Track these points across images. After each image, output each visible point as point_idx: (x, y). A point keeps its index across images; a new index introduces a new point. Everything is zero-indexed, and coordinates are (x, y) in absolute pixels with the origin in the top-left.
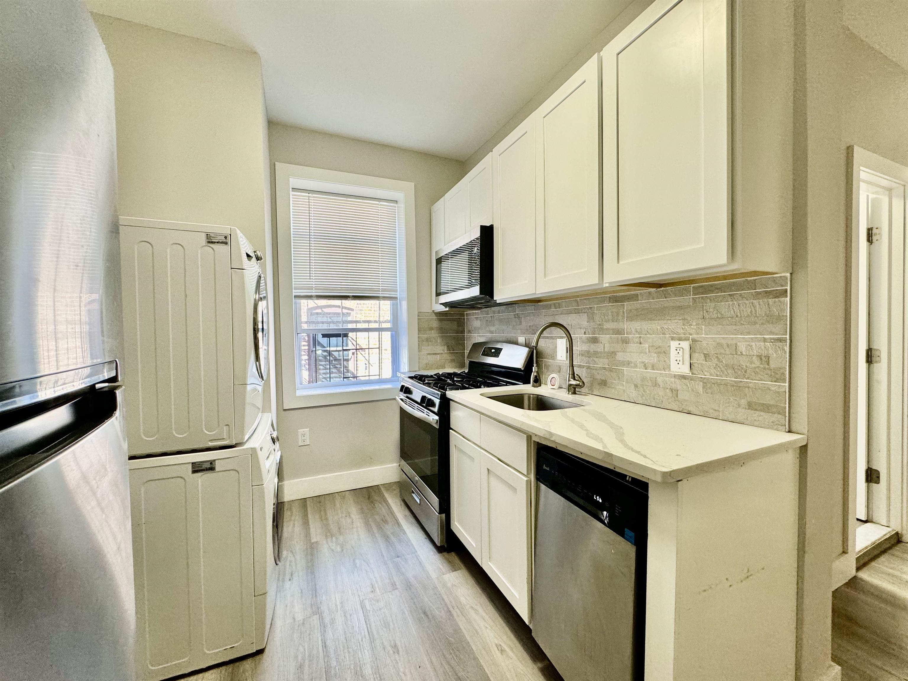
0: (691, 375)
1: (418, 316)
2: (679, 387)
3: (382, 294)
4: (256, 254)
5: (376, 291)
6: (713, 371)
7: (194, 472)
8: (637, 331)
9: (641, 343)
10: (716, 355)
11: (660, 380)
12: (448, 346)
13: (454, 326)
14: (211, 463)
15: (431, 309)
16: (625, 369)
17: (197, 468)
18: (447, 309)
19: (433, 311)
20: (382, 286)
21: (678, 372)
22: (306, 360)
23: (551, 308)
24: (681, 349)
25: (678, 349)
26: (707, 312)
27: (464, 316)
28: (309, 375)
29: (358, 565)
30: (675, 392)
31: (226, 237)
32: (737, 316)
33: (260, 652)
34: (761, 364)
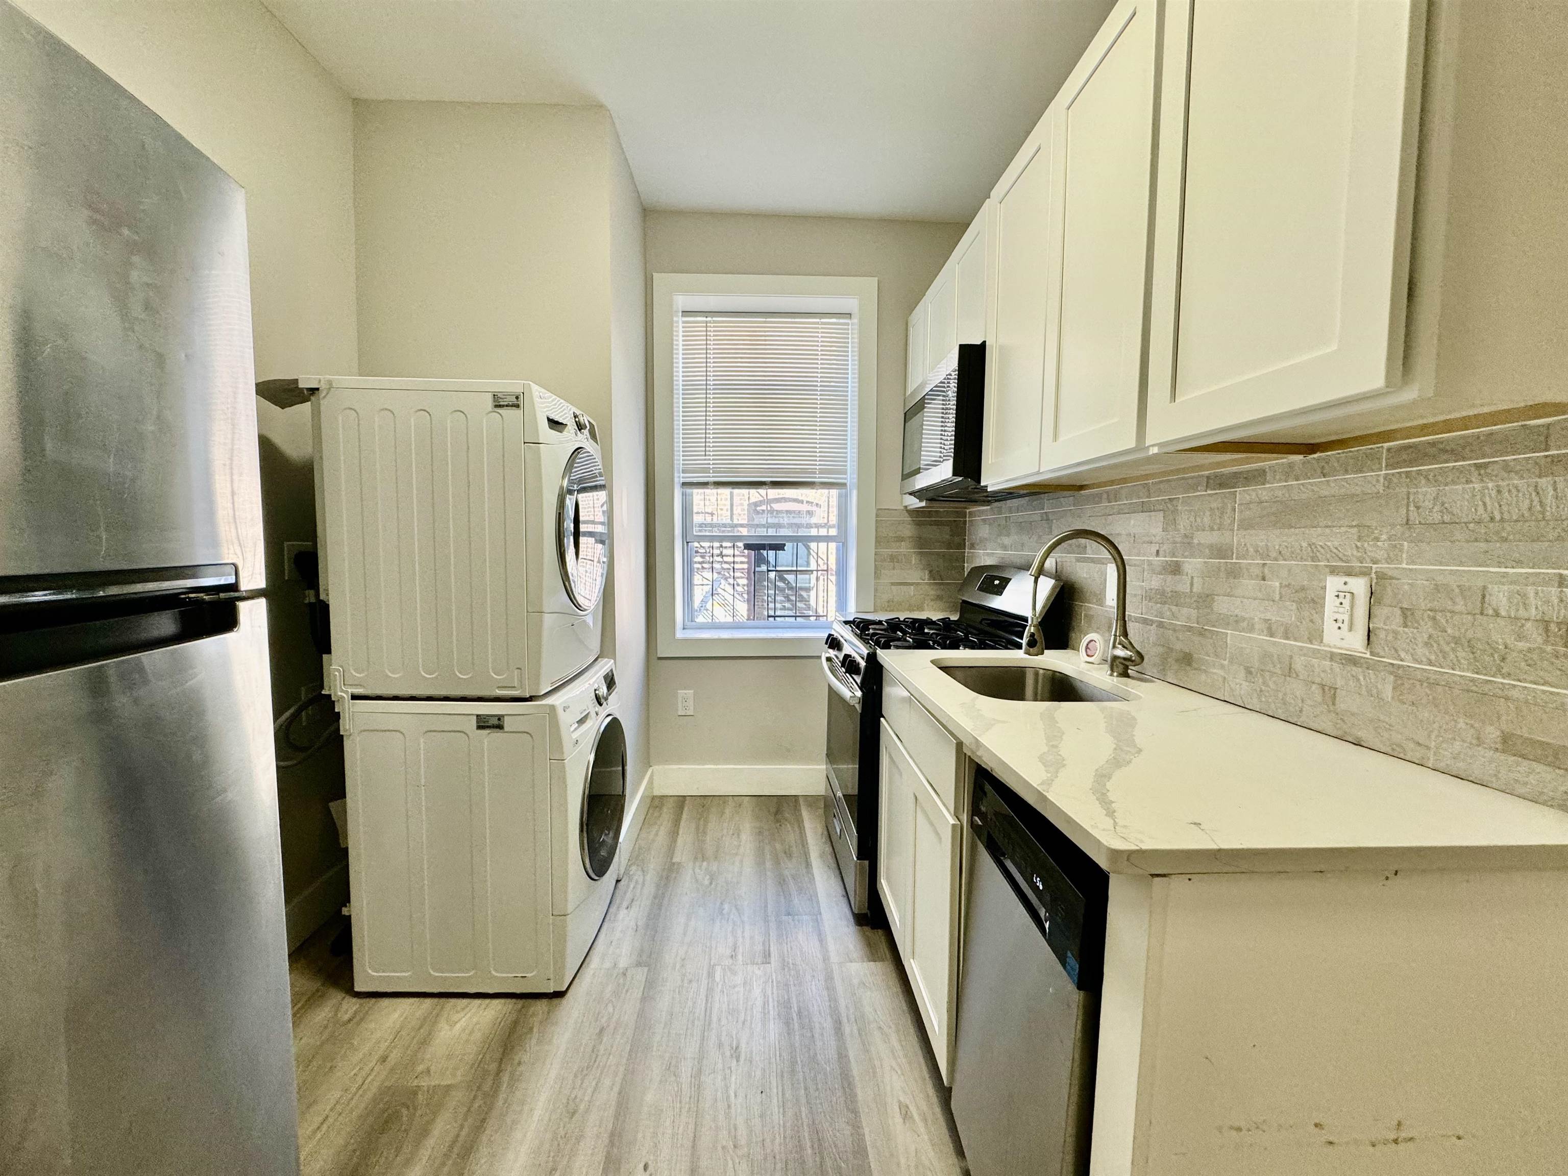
0: (1368, 656)
1: (877, 516)
2: (1340, 683)
3: (819, 478)
4: (577, 419)
5: (811, 473)
6: (1421, 651)
7: (479, 727)
8: (1256, 551)
9: (1264, 579)
10: (1431, 614)
11: (1299, 663)
12: (930, 572)
13: (945, 534)
14: (499, 719)
15: (902, 502)
16: (1229, 632)
17: (483, 723)
18: (923, 504)
19: (906, 507)
20: (820, 465)
21: (1341, 648)
22: (744, 585)
23: (1100, 502)
24: (1348, 595)
25: (1342, 594)
26: (1418, 508)
27: (966, 517)
28: (749, 610)
29: (725, 912)
30: (1330, 693)
31: (517, 398)
32: (1492, 519)
33: (559, 995)
34: (1546, 642)
